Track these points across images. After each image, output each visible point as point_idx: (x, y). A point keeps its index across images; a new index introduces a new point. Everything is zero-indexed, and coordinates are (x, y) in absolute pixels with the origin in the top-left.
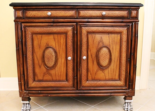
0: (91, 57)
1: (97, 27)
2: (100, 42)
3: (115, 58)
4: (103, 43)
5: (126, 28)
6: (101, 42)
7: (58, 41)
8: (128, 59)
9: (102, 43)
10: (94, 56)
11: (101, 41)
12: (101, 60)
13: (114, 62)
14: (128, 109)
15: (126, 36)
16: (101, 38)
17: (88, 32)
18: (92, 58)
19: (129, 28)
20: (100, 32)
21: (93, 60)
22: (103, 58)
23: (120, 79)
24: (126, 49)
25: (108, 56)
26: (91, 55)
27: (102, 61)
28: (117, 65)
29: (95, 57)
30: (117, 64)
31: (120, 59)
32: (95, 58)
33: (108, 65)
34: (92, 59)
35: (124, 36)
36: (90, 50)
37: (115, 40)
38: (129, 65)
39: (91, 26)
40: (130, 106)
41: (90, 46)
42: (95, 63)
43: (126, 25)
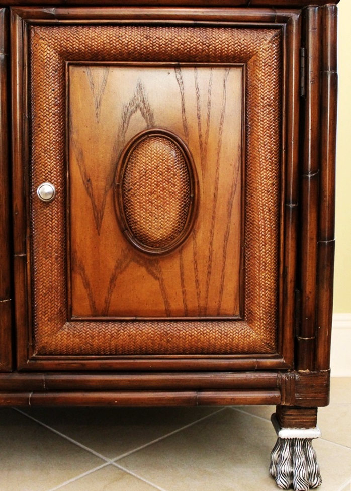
0: (87, 189)
1: (116, 28)
2: (132, 112)
3: (215, 196)
4: (148, 114)
5: (270, 35)
6: (139, 111)
8: (287, 201)
9: (143, 114)
10: (100, 184)
11: (138, 106)
12: (137, 205)
13: (213, 217)
14: (291, 475)
15: (274, 77)
16: (140, 87)
17: (67, 51)
18: (91, 195)
19: (289, 32)
20: (129, 54)
21: (94, 207)
22: (152, 193)
23: (244, 314)
24: (274, 147)
25: (178, 184)
26: (88, 181)
27: (143, 214)
28: (227, 233)
29: (106, 192)
30: (228, 227)
31: (246, 203)
32: (109, 193)
33: (176, 231)
34: (93, 203)
35: (260, 75)
36: (81, 153)
37: (213, 99)
38: (291, 233)
39: (83, 25)
40: (307, 459)
41: (78, 131)
42: (109, 221)
43: (272, 19)
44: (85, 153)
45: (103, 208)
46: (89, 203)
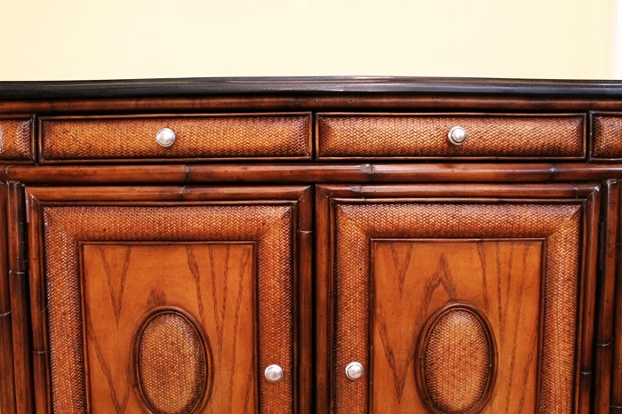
0: (389, 361)
1: (422, 207)
2: (436, 286)
3: (512, 365)
4: (450, 289)
5: (573, 210)
6: (441, 286)
7: (213, 278)
8: (582, 369)
9: (445, 287)
10: (402, 356)
11: (441, 280)
12: (440, 379)
13: (510, 385)
15: (574, 253)
16: (443, 262)
17: (375, 231)
18: (392, 367)
19: (588, 207)
20: (435, 232)
21: (396, 378)
22: (454, 367)
24: (572, 320)
25: (479, 360)
26: (390, 354)
27: (445, 386)
28: (523, 399)
29: (407, 364)
30: (523, 394)
31: (542, 372)
32: (411, 365)
33: (476, 401)
34: (395, 374)
35: (562, 251)
36: (384, 327)
37: (513, 272)
38: (586, 400)
39: (389, 203)
41: (381, 306)
42: (410, 391)
43: (573, 194)
44: (388, 327)
45: (404, 379)
46: (391, 374)
